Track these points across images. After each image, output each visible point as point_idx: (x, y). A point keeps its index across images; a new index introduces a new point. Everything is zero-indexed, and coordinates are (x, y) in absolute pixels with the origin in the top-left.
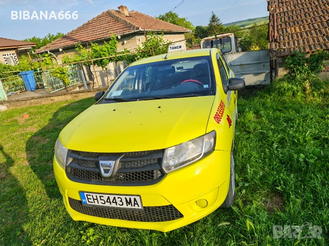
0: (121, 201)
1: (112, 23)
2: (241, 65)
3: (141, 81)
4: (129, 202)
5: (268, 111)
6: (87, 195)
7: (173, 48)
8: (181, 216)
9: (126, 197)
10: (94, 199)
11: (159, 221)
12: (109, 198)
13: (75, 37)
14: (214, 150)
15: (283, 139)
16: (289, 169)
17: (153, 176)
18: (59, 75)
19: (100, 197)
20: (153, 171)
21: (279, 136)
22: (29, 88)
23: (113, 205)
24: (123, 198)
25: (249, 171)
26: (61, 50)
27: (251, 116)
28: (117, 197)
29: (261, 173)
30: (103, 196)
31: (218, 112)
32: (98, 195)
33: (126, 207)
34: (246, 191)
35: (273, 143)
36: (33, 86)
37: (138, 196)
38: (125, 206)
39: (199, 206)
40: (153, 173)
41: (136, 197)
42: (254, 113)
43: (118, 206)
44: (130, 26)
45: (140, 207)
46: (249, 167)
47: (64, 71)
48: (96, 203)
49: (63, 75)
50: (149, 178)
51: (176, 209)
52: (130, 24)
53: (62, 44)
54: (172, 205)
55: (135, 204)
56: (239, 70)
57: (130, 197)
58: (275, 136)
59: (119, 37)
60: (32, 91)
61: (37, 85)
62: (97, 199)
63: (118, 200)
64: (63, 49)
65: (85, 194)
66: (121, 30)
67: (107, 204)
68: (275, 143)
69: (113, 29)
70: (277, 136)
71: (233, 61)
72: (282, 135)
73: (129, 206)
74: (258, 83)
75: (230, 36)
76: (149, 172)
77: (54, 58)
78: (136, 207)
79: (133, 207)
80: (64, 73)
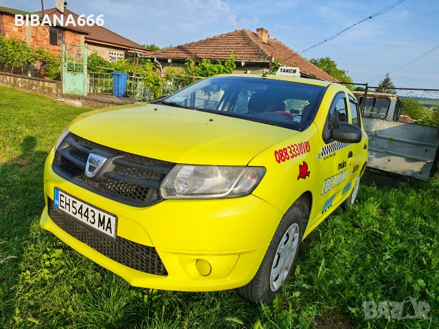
0: (93, 217)
1: (241, 45)
2: (391, 140)
3: (228, 104)
4: (101, 223)
5: (403, 212)
6: (61, 195)
7: (284, 71)
8: (165, 273)
9: (101, 212)
10: (66, 204)
11: (132, 267)
12: (81, 207)
13: (191, 50)
14: (250, 193)
15: (405, 251)
16: (390, 295)
17: (144, 197)
18: (152, 85)
19: (73, 202)
20: (148, 189)
21: (400, 245)
22: (117, 93)
23: (84, 220)
24: (97, 212)
25: (320, 270)
26: (169, 61)
27: (373, 209)
28: (90, 208)
29: (339, 281)
30: (76, 203)
31: (289, 150)
32: (72, 199)
33: (97, 227)
34: (301, 295)
35: (385, 251)
36: (122, 92)
37: (115, 216)
38: (95, 226)
39: (199, 269)
40: (146, 192)
41: (111, 217)
42: (381, 207)
43: (89, 223)
44: (262, 54)
45: (113, 235)
46: (323, 264)
47: (159, 83)
48: (67, 211)
49: (156, 87)
50: (139, 197)
51: (159, 259)
52: (262, 51)
53: (174, 54)
54: (154, 248)
55: (107, 227)
56: (385, 147)
57: (105, 214)
58: (393, 243)
59: (243, 64)
60: (118, 97)
61: (126, 92)
62: (69, 205)
63: (91, 214)
64: (173, 61)
65: (60, 192)
66: (248, 56)
67: (78, 216)
68: (388, 252)
69: (240, 52)
70: (395, 244)
71: (380, 131)
72: (406, 246)
73: (101, 229)
74: (409, 174)
75: (391, 98)
76: (142, 189)
77: (159, 68)
78: (108, 232)
79: (104, 231)
80: (158, 85)
